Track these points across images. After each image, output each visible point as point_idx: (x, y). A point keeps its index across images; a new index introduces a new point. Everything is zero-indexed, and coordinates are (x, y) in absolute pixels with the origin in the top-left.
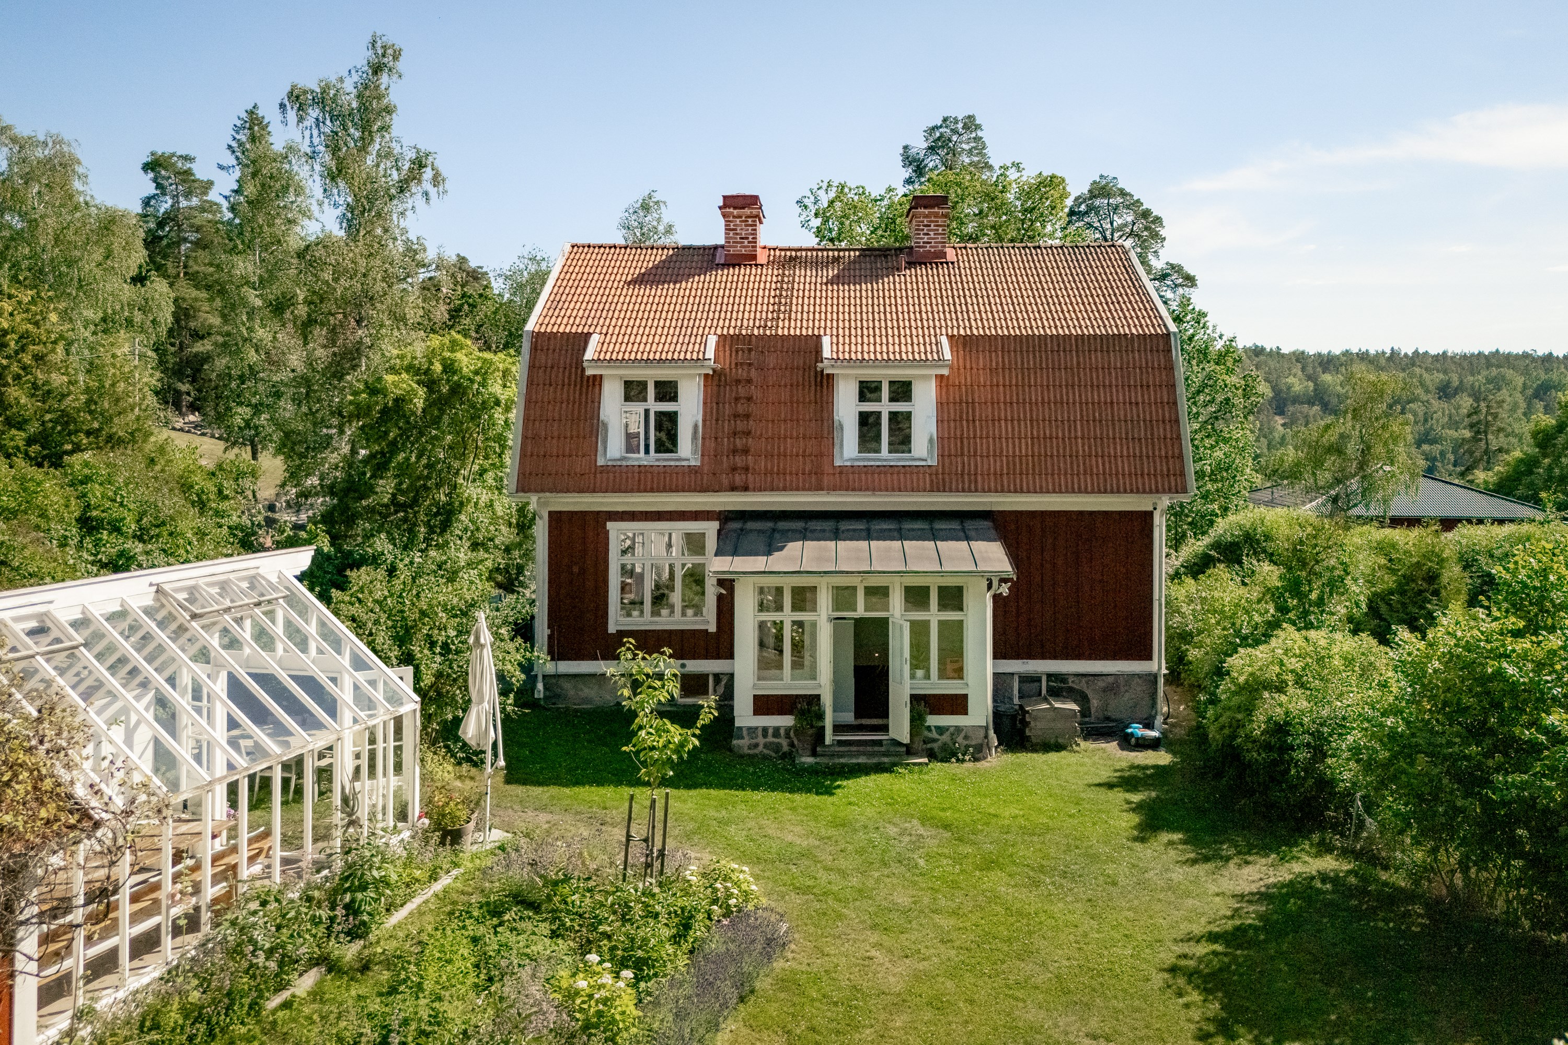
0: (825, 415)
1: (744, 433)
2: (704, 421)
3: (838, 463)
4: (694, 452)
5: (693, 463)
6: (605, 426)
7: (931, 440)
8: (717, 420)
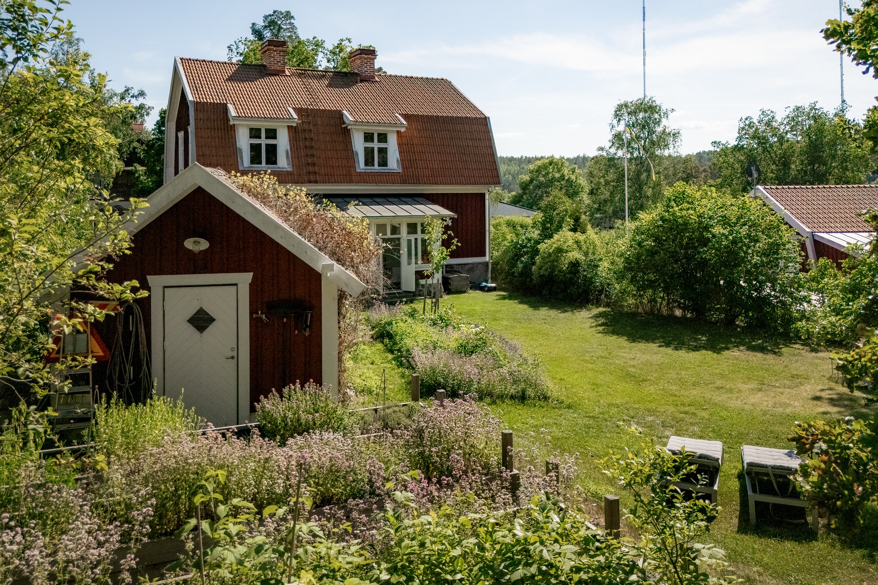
0: (349, 148)
1: (311, 155)
2: (291, 149)
3: (358, 171)
4: (288, 164)
5: (289, 170)
6: (241, 150)
7: (398, 161)
8: (297, 149)
